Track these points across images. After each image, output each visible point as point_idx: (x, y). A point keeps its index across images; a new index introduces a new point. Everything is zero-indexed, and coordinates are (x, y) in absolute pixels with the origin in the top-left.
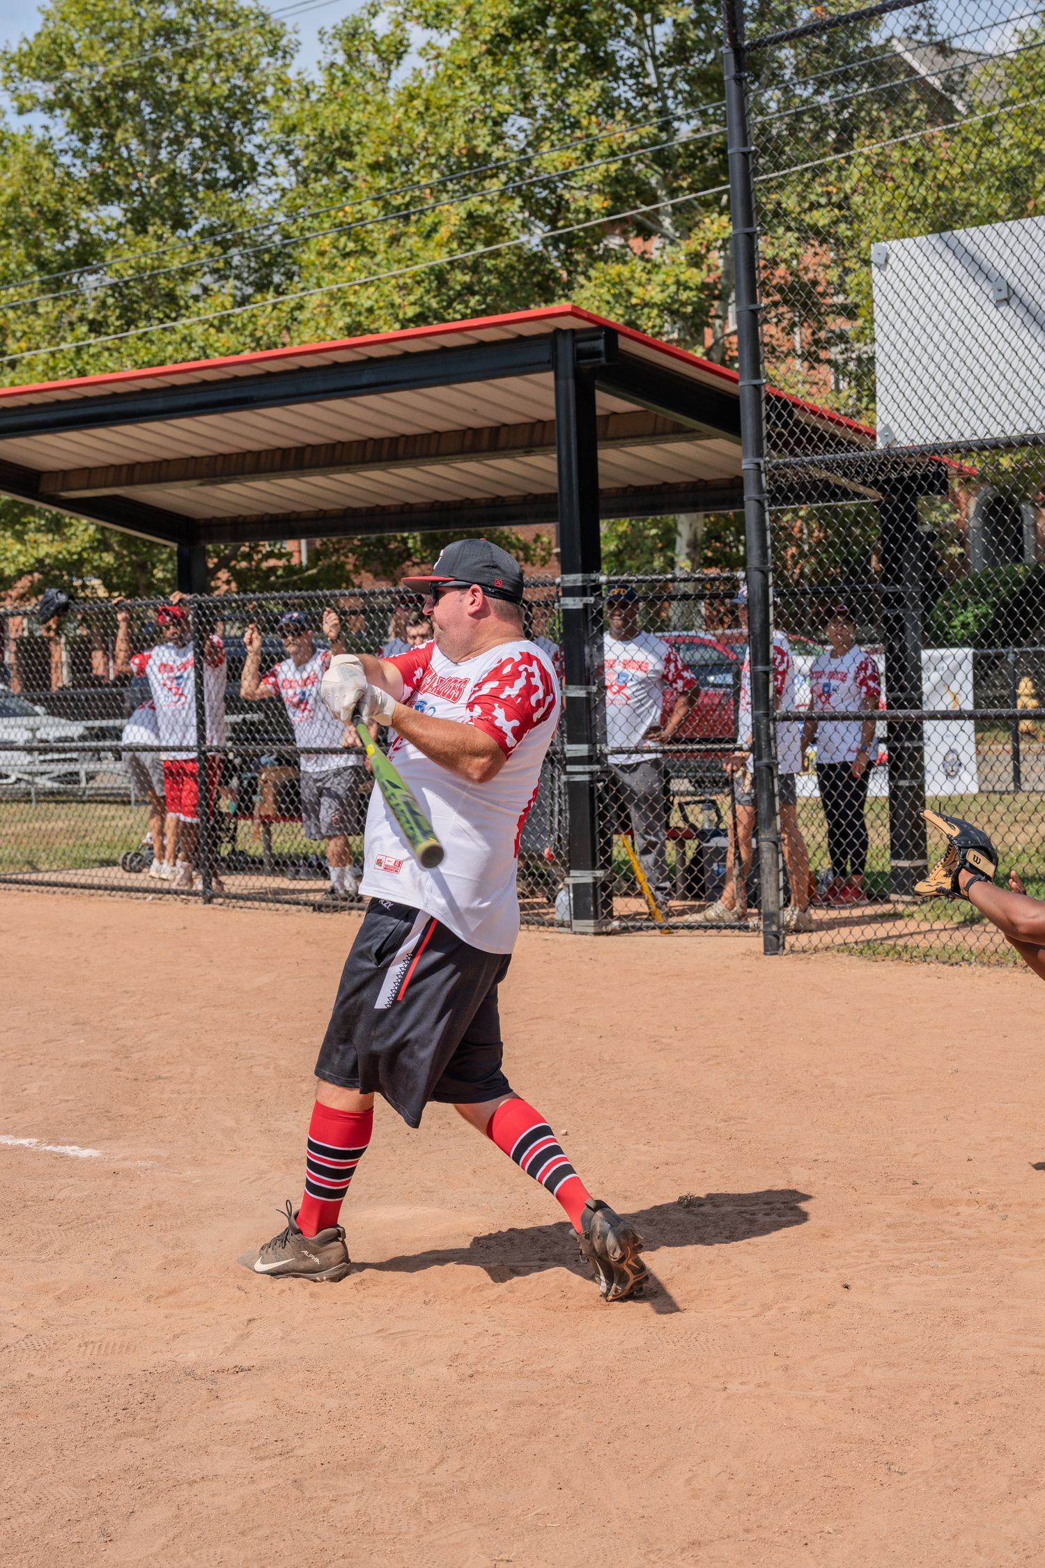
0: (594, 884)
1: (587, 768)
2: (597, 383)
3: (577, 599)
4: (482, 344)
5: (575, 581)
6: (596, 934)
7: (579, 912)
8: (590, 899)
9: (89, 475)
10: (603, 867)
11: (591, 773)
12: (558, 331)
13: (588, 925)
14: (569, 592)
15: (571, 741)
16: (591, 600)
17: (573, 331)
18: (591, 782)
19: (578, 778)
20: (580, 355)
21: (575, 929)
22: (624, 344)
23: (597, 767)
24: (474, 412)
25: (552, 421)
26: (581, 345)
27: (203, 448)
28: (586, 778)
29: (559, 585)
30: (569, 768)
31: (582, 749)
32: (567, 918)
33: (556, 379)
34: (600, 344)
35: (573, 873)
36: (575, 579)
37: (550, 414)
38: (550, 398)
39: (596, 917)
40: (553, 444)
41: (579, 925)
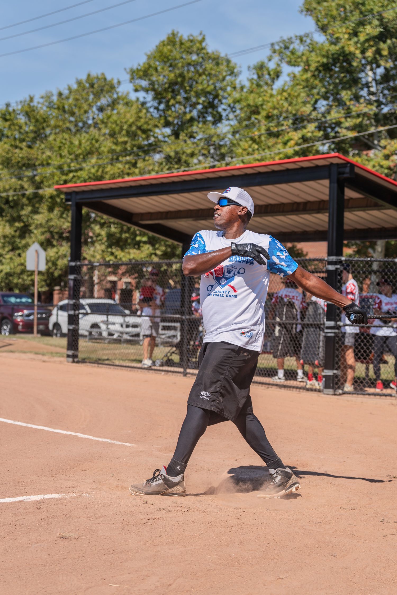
0: (333, 376)
1: (333, 331)
2: (346, 184)
3: (333, 266)
4: (302, 168)
5: (333, 259)
6: (332, 395)
7: (327, 386)
8: (331, 381)
9: (150, 215)
10: (337, 369)
11: (335, 333)
12: (332, 164)
13: (331, 391)
14: (330, 263)
15: (327, 320)
16: (338, 266)
17: (338, 164)
18: (334, 337)
19: (329, 335)
20: (340, 173)
21: (325, 392)
22: (357, 170)
23: (337, 331)
24: (298, 196)
25: (327, 201)
26: (341, 170)
27: (194, 206)
28: (332, 335)
29: (326, 261)
30: (326, 331)
31: (332, 323)
32: (322, 388)
33: (330, 183)
34: (347, 170)
35: (325, 371)
36: (333, 258)
37: (326, 198)
38: (327, 191)
39: (333, 388)
40: (327, 209)
41: (326, 391)
